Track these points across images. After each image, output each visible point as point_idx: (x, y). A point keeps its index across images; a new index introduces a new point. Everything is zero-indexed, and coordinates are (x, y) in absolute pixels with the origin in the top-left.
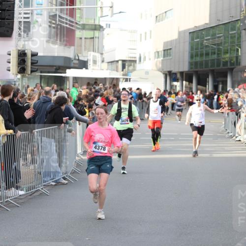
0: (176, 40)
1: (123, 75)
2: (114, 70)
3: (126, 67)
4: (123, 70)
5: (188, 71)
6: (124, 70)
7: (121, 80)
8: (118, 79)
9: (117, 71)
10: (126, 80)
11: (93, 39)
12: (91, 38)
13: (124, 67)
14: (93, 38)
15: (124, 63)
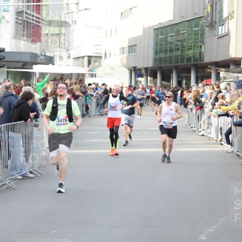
0: (140, 36)
1: (89, 71)
2: (80, 66)
3: (92, 63)
4: (88, 66)
5: (153, 67)
6: (90, 66)
7: (87, 75)
8: (83, 75)
9: (83, 66)
10: (92, 76)
11: (59, 36)
12: (57, 34)
13: (89, 63)
14: (59, 34)
15: (90, 58)
